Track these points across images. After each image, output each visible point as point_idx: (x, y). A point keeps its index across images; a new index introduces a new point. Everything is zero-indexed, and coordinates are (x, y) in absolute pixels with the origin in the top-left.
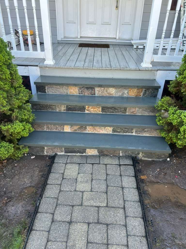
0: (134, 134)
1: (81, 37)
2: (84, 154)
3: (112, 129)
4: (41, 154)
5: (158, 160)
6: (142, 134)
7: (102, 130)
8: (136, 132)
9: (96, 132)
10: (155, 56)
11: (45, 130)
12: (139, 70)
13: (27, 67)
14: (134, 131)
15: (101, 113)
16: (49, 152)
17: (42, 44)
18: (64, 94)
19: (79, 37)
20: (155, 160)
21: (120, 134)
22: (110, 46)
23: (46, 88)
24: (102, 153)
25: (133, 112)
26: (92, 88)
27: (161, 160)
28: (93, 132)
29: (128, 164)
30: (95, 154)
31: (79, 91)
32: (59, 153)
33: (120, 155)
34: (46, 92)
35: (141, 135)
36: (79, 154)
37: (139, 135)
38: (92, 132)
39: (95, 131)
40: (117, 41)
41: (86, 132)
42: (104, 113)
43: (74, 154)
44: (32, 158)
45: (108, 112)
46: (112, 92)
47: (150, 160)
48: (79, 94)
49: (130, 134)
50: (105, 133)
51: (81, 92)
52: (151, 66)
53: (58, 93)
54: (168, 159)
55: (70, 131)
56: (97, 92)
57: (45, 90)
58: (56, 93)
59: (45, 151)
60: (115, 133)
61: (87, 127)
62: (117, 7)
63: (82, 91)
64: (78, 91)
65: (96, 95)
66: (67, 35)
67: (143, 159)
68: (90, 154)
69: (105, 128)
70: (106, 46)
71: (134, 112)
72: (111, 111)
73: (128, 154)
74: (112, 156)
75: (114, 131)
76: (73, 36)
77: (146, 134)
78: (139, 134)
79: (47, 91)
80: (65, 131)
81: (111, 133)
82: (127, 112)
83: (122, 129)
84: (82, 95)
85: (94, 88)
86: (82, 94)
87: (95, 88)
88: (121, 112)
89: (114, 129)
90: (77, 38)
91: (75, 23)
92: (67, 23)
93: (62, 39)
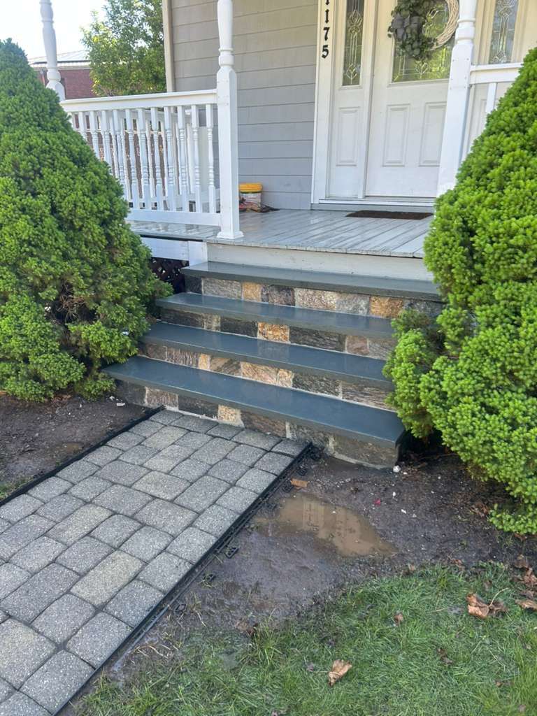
0: (340, 397)
1: (366, 197)
2: (214, 419)
3: (293, 377)
4: (140, 404)
5: (372, 465)
6: (358, 401)
7: (270, 376)
8: (344, 391)
9: (259, 381)
11: (166, 361)
13: (186, 242)
14: (340, 389)
15: (289, 343)
16: (153, 401)
18: (233, 299)
19: (360, 197)
20: (366, 464)
21: (308, 392)
23: (202, 284)
24: (250, 425)
25: (359, 349)
26: (288, 289)
27: (379, 467)
28: (254, 380)
29: (288, 453)
30: (237, 424)
31: (262, 294)
32: (168, 408)
33: (288, 437)
34: (200, 292)
35: (357, 403)
36: (204, 417)
37: (351, 401)
38: (251, 379)
39: (256, 376)
41: (239, 377)
42: (295, 344)
43: (195, 415)
44: (118, 404)
45: (305, 344)
46: (330, 301)
47: (353, 461)
48: (263, 300)
49: (331, 396)
50: (277, 385)
51: (266, 297)
53: (222, 295)
54: (396, 469)
55: (209, 370)
56: (298, 300)
57: (200, 286)
58: (218, 294)
59: (146, 397)
60: (298, 389)
61: (242, 364)
63: (267, 294)
64: (260, 293)
65: (297, 306)
66: (333, 193)
67: (337, 455)
68: (225, 421)
69: (278, 372)
71: (363, 351)
72: (312, 340)
73: (303, 436)
74: (269, 433)
75: (296, 383)
77: (367, 402)
78: (352, 398)
79: (203, 290)
80: (201, 367)
81: (290, 386)
82: (346, 349)
83: (313, 381)
84: (267, 303)
85: (292, 290)
86: (268, 300)
87: (295, 289)
88: (332, 345)
89: (296, 377)
90: (356, 199)
91: (355, 166)
92: (337, 165)
93: (321, 202)
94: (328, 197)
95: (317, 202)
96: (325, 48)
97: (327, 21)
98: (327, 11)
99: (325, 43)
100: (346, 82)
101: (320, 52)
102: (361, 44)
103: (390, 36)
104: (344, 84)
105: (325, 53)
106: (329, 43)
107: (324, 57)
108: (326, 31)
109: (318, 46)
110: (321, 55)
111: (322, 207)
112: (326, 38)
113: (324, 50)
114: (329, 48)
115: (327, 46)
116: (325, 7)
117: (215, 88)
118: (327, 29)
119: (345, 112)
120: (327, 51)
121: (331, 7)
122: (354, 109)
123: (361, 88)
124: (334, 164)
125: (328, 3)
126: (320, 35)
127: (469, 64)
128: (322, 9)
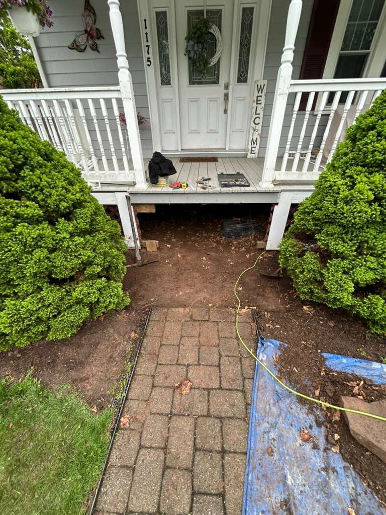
1: (182, 150)
10: (277, 172)
12: (258, 192)
13: (113, 194)
17: (130, 161)
19: (180, 150)
22: (218, 159)
40: (227, 153)
52: (272, 186)
62: (226, 111)
66: (165, 148)
70: (214, 159)
76: (172, 148)
90: (177, 151)
91: (175, 133)
92: (165, 133)
97: (147, 41)
98: (147, 34)
99: (148, 56)
100: (163, 83)
101: (146, 63)
102: (169, 59)
103: (185, 54)
104: (162, 85)
105: (149, 63)
106: (151, 56)
107: (149, 65)
108: (147, 48)
109: (144, 58)
112: (148, 53)
113: (148, 61)
114: (151, 60)
115: (149, 58)
116: (145, 31)
117: (119, 85)
118: (148, 46)
119: (164, 102)
120: (150, 62)
121: (148, 31)
122: (170, 100)
123: (172, 87)
124: (163, 132)
125: (146, 28)
126: (145, 49)
127: (291, 78)
128: (143, 32)
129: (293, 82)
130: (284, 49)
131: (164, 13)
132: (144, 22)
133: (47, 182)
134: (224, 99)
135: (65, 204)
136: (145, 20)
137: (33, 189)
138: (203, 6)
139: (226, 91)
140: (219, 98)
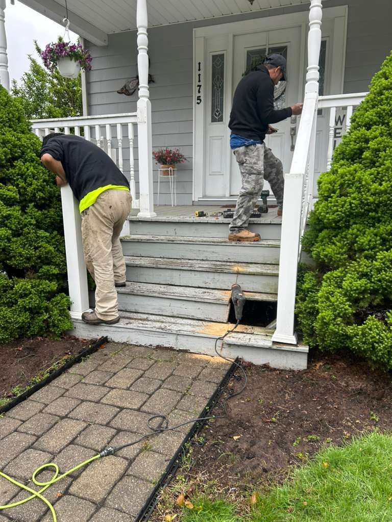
1: (231, 196)
19: (228, 195)
62: (293, 148)
66: (208, 194)
76: (218, 193)
90: (224, 197)
91: (223, 175)
92: (210, 175)
93: (200, 199)
94: (204, 196)
95: (197, 200)
96: (199, 98)
97: (199, 81)
98: (199, 75)
99: (199, 95)
100: (213, 120)
101: (195, 100)
102: (223, 96)
104: (212, 122)
105: (199, 101)
106: (202, 94)
107: (198, 103)
108: (199, 87)
109: (194, 97)
110: (196, 102)
111: (200, 204)
112: (199, 92)
113: (198, 99)
114: (202, 98)
115: (200, 97)
116: (198, 72)
117: (136, 111)
118: (200, 86)
119: (213, 139)
121: (201, 72)
122: (220, 138)
123: (223, 124)
124: (208, 174)
125: (199, 70)
126: (195, 89)
127: (318, 94)
128: (195, 73)
129: (321, 98)
130: (308, 68)
131: (222, 56)
132: (198, 65)
133: (32, 173)
134: (291, 134)
135: (42, 194)
136: (199, 63)
137: (19, 177)
138: (266, 45)
139: (293, 126)
140: (284, 133)
